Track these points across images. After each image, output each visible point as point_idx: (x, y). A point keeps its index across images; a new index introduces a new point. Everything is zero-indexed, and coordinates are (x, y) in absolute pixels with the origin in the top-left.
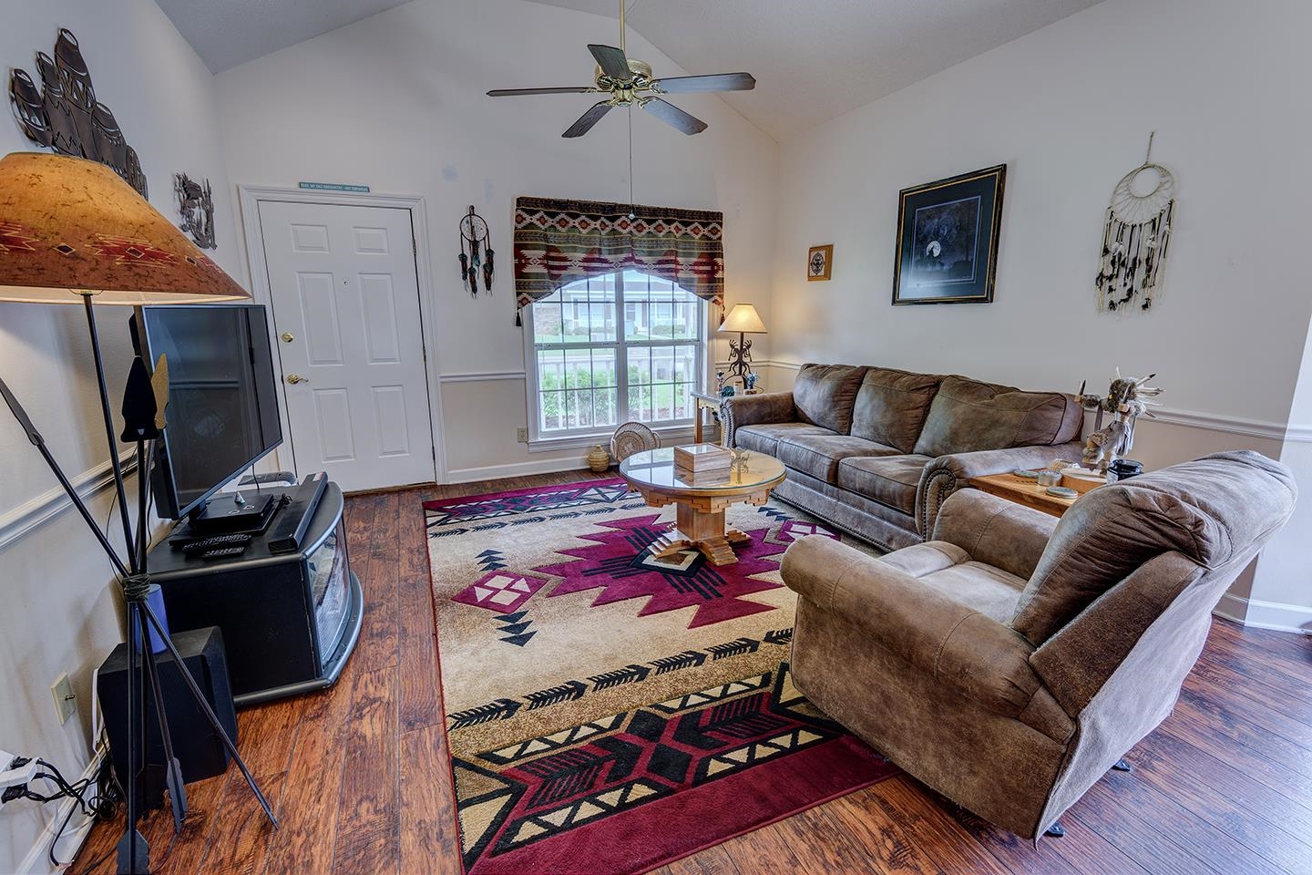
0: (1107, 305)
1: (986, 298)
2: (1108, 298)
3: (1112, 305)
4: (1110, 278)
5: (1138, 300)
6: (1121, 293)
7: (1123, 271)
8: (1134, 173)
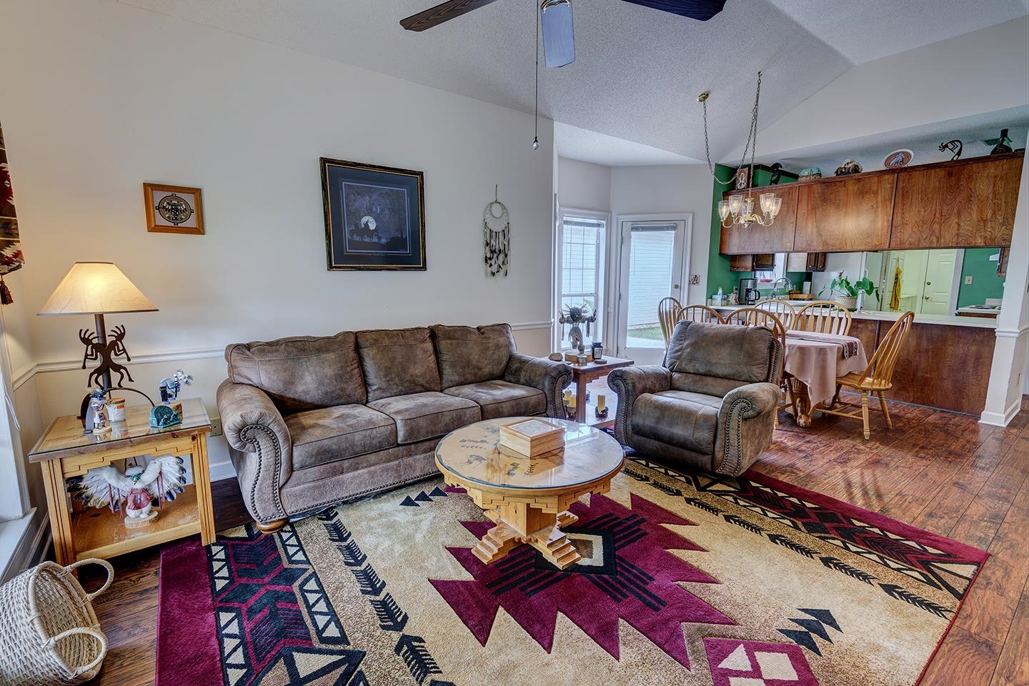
0: (489, 273)
1: (423, 268)
2: (489, 270)
3: (493, 274)
4: (490, 259)
5: (502, 272)
6: (494, 268)
7: (495, 255)
8: (492, 203)
